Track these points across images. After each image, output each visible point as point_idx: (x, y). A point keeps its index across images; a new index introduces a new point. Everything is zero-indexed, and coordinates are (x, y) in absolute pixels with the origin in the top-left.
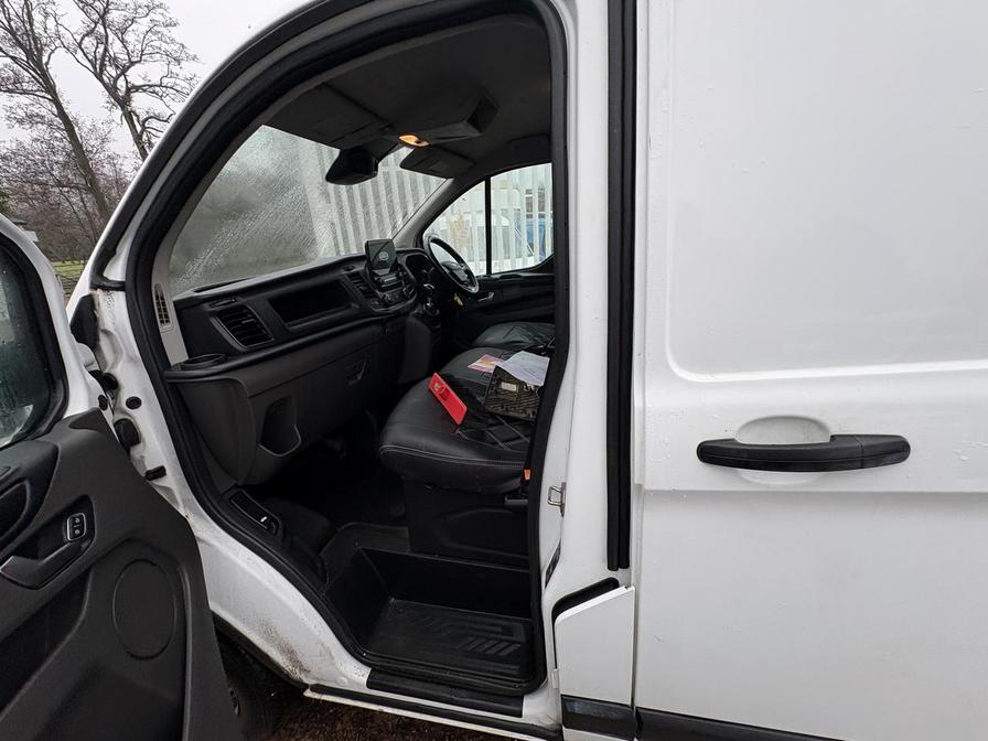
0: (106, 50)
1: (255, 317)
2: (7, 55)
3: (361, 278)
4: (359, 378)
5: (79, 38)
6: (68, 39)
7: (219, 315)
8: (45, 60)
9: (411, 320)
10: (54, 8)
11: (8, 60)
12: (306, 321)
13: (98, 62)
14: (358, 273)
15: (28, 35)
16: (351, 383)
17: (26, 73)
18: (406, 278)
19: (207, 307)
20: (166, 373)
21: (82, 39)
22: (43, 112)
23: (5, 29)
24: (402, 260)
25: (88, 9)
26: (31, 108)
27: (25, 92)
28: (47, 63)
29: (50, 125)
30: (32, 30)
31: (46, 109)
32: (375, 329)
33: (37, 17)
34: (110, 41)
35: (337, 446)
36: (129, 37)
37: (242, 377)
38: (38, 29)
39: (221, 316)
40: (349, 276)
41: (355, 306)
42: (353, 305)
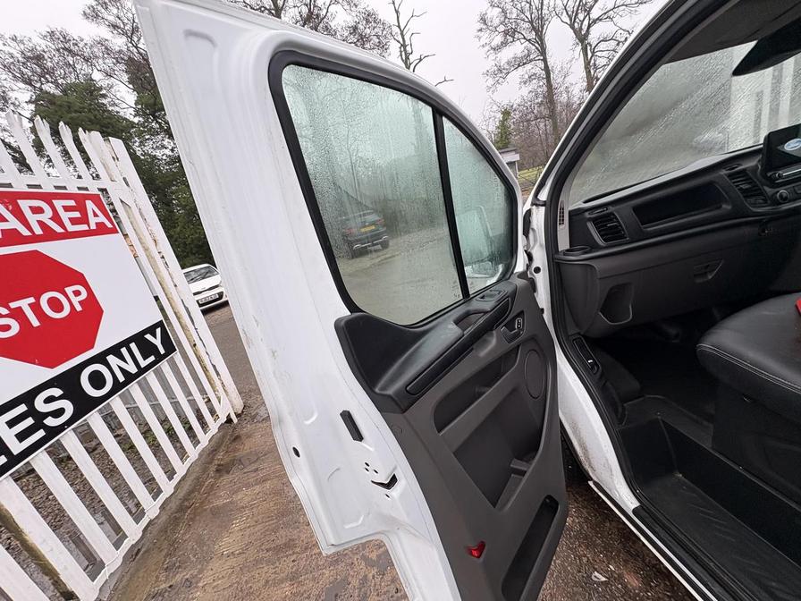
1: (618, 221)
4: (710, 277)
7: (594, 221)
8: (544, 31)
12: (662, 224)
13: (574, 14)
14: (743, 171)
15: (539, 19)
16: (699, 280)
19: (587, 215)
20: (556, 256)
23: (529, 21)
27: (530, 61)
29: (539, 78)
30: (541, 13)
31: (538, 68)
35: (673, 331)
37: (596, 264)
38: (545, 11)
39: (595, 221)
40: (730, 176)
41: (727, 207)
42: (724, 206)
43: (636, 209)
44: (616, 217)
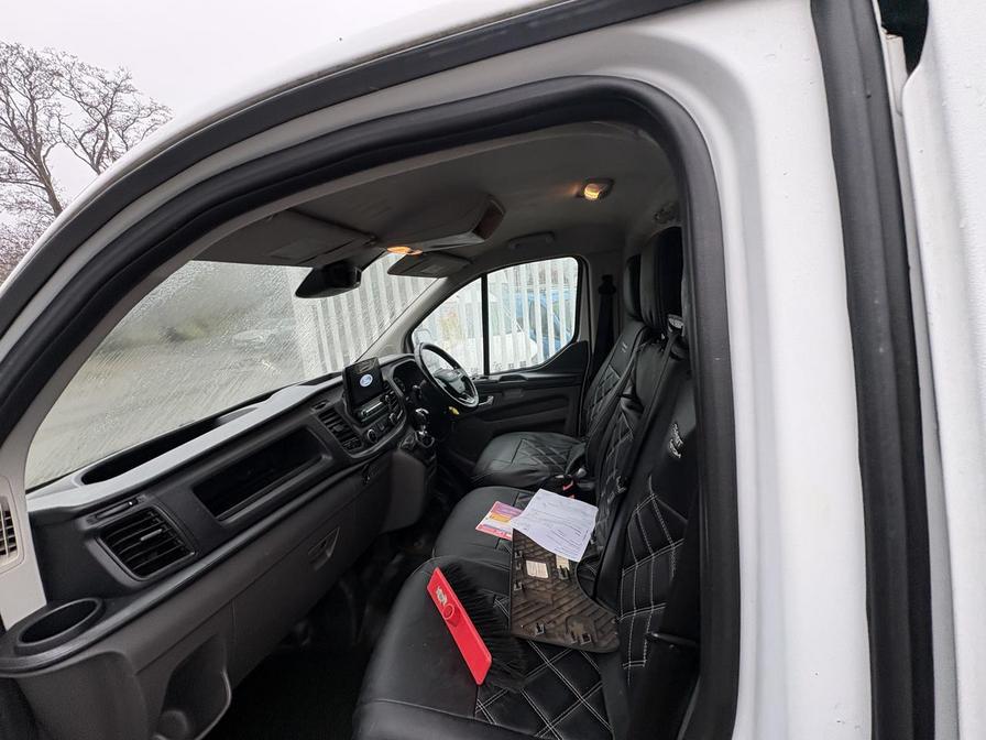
0: (105, 145)
1: (166, 523)
2: (6, 149)
3: (336, 414)
4: (329, 555)
5: (79, 134)
6: (69, 135)
8: (43, 153)
9: (400, 454)
10: (58, 109)
11: (6, 153)
13: (96, 155)
14: (331, 410)
15: (30, 132)
16: (317, 567)
17: (22, 165)
18: (394, 397)
21: (84, 135)
22: (34, 198)
23: (8, 127)
24: (388, 375)
25: (93, 110)
26: (21, 195)
27: (18, 181)
28: (44, 157)
29: (40, 210)
30: (34, 128)
31: (38, 195)
32: (353, 482)
33: (42, 117)
34: (110, 136)
36: (130, 134)
38: (40, 126)
39: (107, 535)
40: (321, 416)
41: (327, 458)
42: (324, 457)
43: (199, 489)
44: (159, 516)
